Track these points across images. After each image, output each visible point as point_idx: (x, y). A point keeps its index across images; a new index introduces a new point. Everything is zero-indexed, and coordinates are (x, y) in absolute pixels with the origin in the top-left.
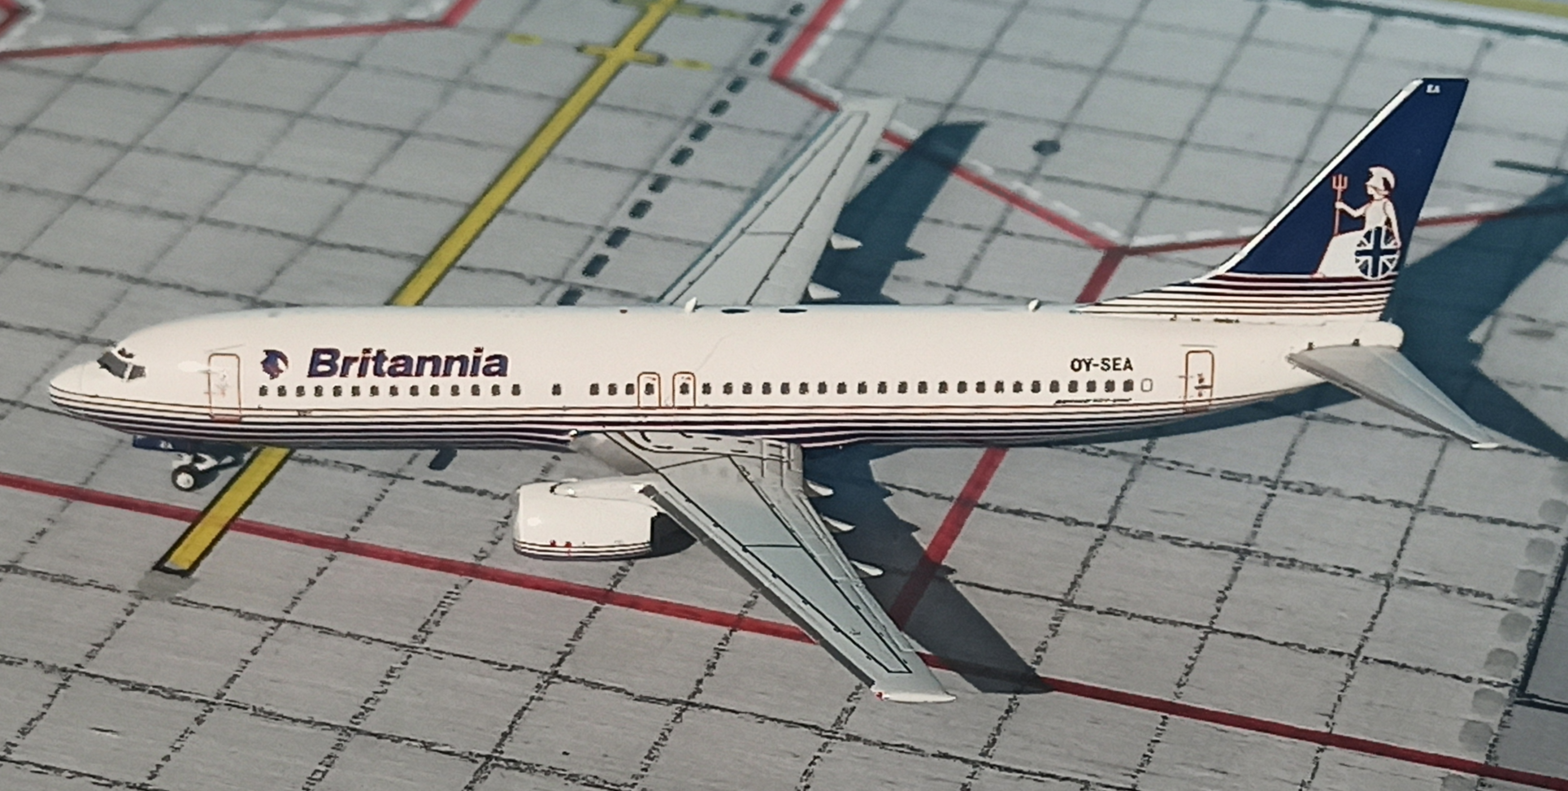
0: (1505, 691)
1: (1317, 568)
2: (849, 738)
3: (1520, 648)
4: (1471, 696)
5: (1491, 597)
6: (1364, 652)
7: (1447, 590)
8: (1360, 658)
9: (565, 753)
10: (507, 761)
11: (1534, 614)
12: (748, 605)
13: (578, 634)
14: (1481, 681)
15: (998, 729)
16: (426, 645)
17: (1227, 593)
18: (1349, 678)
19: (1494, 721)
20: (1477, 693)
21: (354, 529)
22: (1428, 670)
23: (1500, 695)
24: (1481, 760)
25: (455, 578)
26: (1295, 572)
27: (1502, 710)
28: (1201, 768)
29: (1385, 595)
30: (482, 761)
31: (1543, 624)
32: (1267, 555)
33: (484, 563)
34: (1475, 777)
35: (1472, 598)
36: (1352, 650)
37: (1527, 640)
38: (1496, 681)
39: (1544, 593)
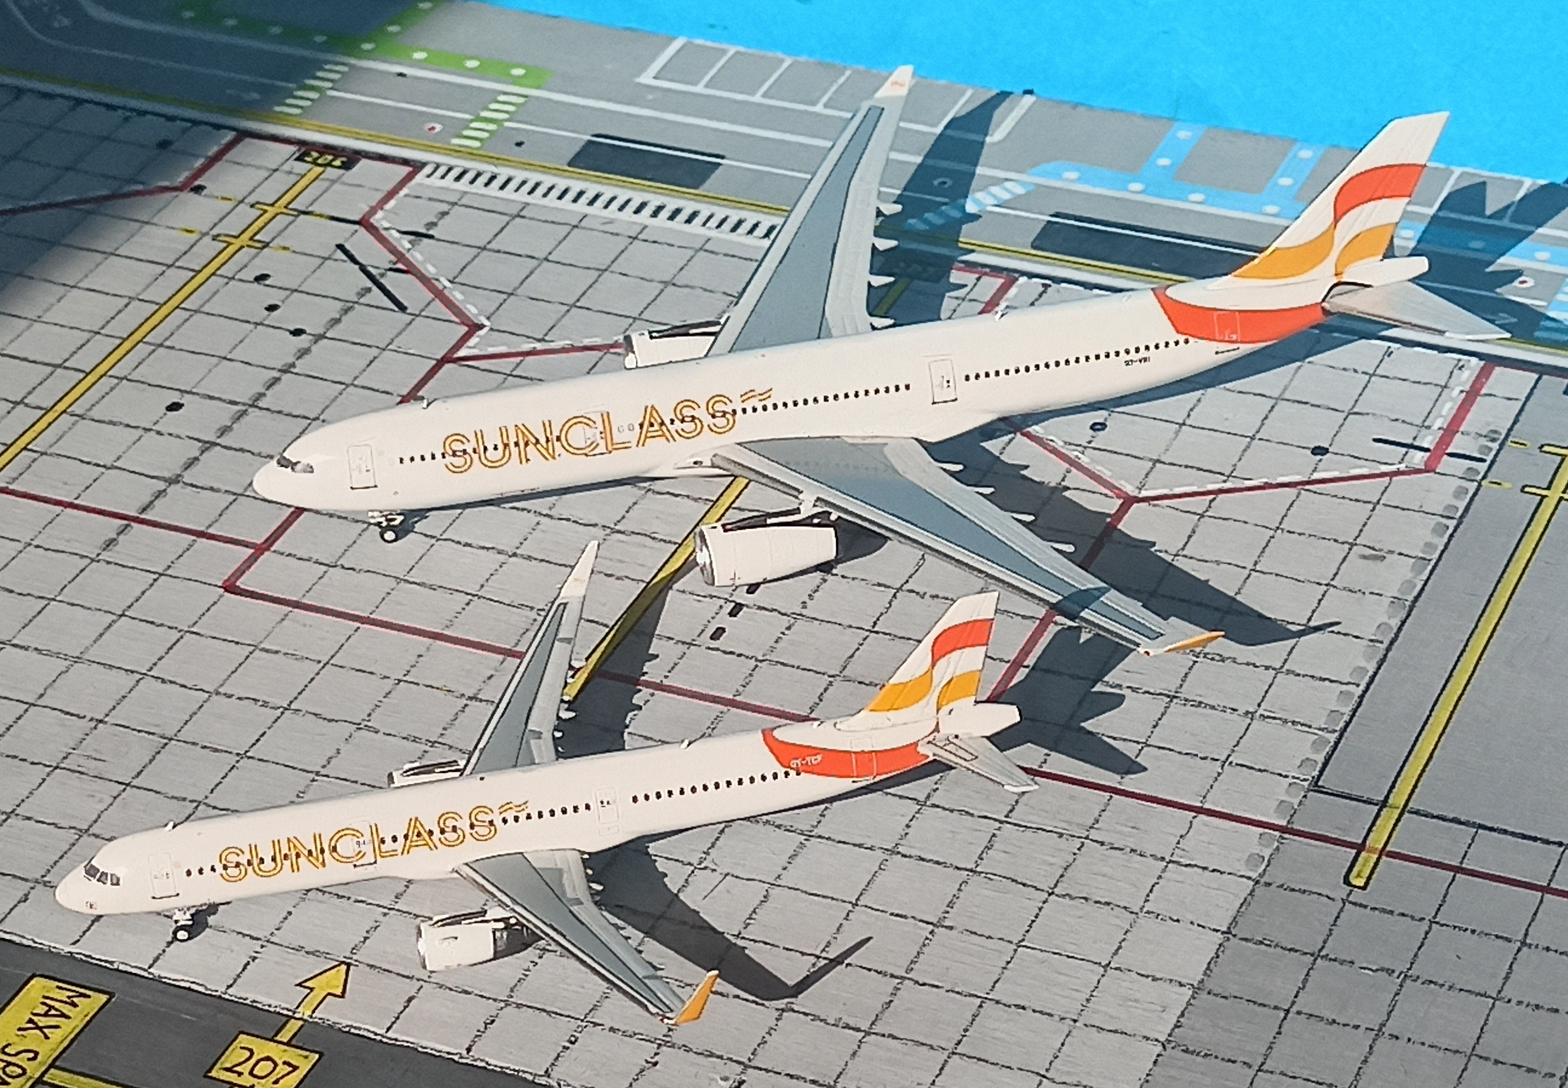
0: (1306, 784)
1: (1213, 707)
2: (934, 806)
3: (1320, 758)
4: (1286, 786)
5: (1310, 727)
6: (1230, 759)
7: (1285, 721)
8: (1228, 763)
11: (1333, 737)
14: (1294, 777)
17: (1159, 722)
18: (1219, 774)
19: (1296, 802)
20: (1290, 784)
21: (666, 677)
22: (1265, 771)
23: (1303, 786)
24: (1284, 823)
25: (721, 707)
26: (1199, 710)
27: (1303, 794)
28: (1127, 826)
29: (1250, 724)
31: (1337, 744)
32: (1186, 700)
33: (738, 698)
34: (1277, 834)
35: (1299, 727)
36: (1223, 758)
37: (1325, 753)
38: (1302, 777)
39: (1342, 724)
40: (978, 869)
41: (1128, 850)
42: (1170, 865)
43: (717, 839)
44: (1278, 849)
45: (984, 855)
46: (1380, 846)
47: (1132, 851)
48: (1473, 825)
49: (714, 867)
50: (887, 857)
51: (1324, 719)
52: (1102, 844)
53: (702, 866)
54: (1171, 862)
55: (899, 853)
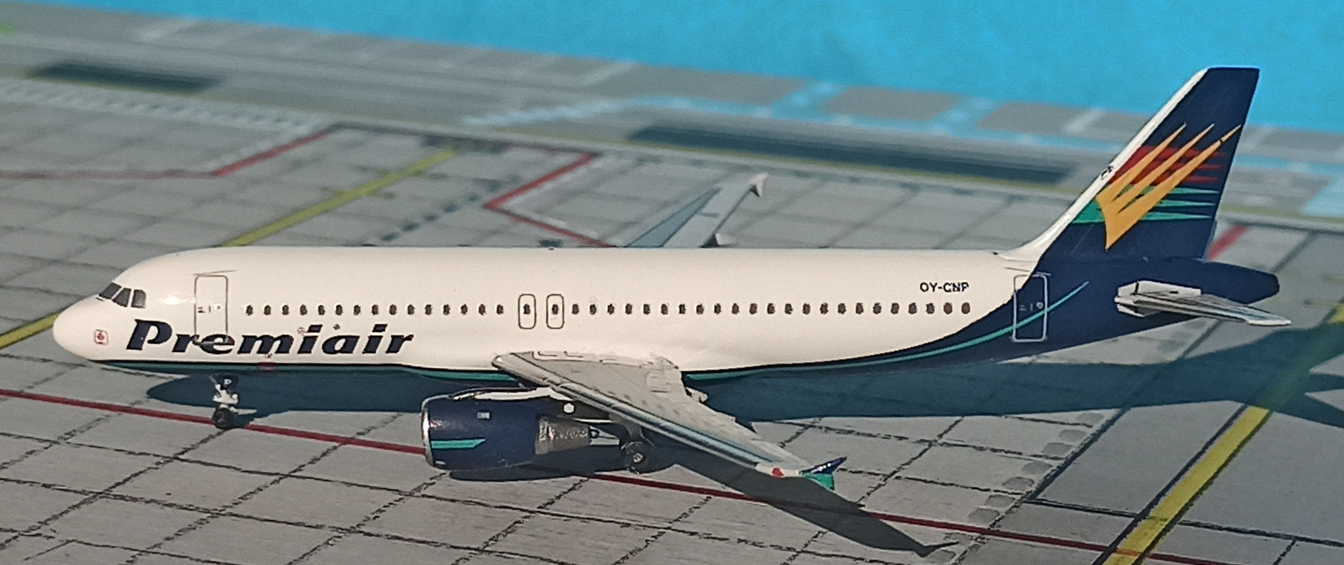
0: (1019, 497)
1: (871, 435)
2: (423, 496)
3: (1038, 478)
4: (986, 497)
5: (1020, 454)
6: (897, 475)
7: (981, 449)
8: (894, 477)
9: (169, 494)
10: (114, 495)
11: (1055, 464)
12: (359, 434)
13: (204, 441)
14: (998, 491)
15: (559, 497)
16: (68, 441)
17: (787, 444)
18: (880, 485)
19: (1002, 510)
20: (991, 497)
21: (30, 387)
22: (953, 485)
23: (1014, 499)
24: (986, 526)
25: (107, 412)
26: (851, 436)
27: (1013, 504)
28: (734, 522)
29: (926, 450)
30: (91, 495)
31: (1061, 469)
33: (136, 406)
34: (977, 535)
35: (1003, 453)
36: (888, 473)
37: (1045, 474)
38: (1010, 491)
39: (1068, 454)
40: (487, 549)
41: (736, 540)
42: (802, 554)
43: (66, 512)
44: (975, 546)
45: (501, 538)
46: (1142, 550)
47: (740, 541)
48: (1288, 537)
49: (52, 534)
50: (341, 535)
51: (1042, 449)
52: (692, 534)
53: (34, 533)
54: (803, 552)
55: (361, 532)
